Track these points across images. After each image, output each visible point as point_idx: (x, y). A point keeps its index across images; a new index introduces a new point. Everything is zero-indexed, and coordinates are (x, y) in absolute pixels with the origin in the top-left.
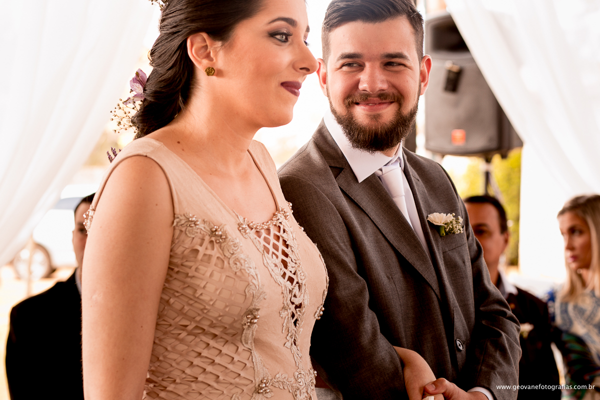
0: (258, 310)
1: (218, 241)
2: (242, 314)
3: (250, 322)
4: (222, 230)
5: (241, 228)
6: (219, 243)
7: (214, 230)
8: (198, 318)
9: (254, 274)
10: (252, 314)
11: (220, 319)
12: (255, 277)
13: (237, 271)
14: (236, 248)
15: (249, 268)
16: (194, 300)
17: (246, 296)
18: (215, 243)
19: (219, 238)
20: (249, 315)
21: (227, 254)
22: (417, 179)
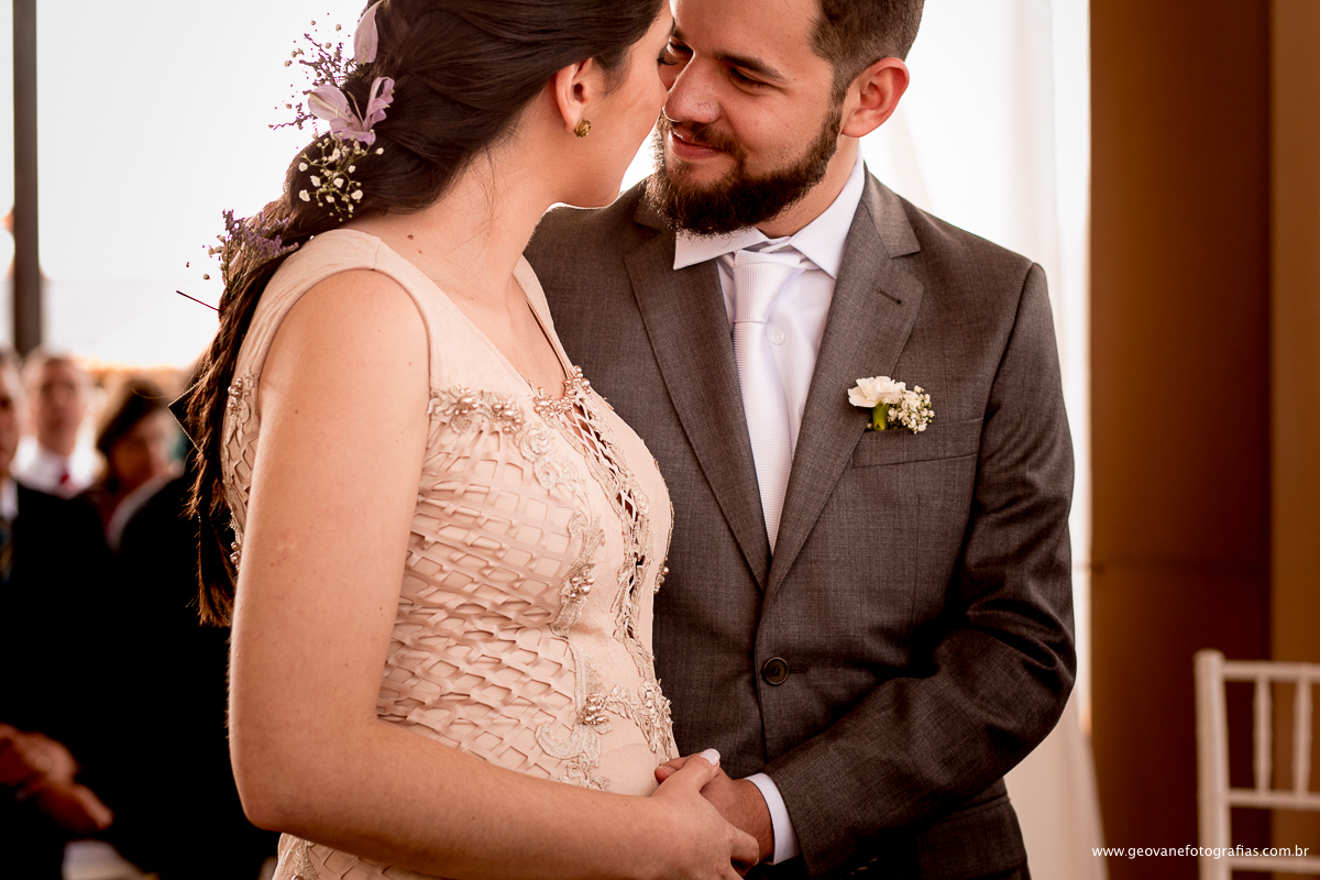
0: (591, 566)
1: (507, 429)
2: (562, 576)
3: (578, 593)
4: (513, 408)
5: (538, 409)
6: (510, 432)
7: (499, 407)
8: (470, 588)
9: (582, 495)
10: (581, 575)
11: (517, 585)
12: (584, 499)
13: (549, 487)
14: (545, 443)
15: (572, 482)
16: (462, 552)
17: (570, 537)
18: (501, 434)
19: (509, 423)
20: (575, 575)
21: (528, 454)
22: (893, 299)
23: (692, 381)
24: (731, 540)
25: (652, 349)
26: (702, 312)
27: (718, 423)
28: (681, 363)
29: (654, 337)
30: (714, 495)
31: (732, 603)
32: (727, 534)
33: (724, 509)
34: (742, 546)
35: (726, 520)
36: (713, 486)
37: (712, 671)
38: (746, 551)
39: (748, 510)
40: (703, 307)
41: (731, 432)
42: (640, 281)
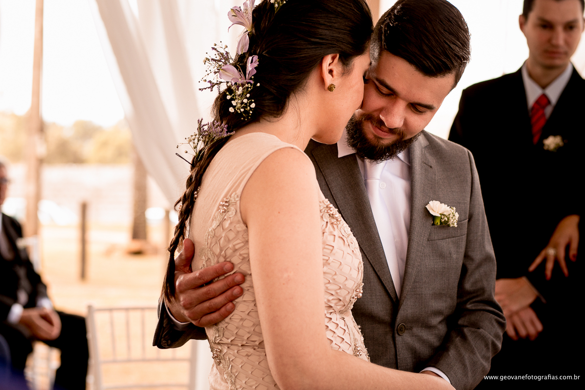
1: (335, 223)
2: (354, 288)
11: (338, 291)
13: (352, 249)
17: (359, 271)
19: (335, 220)
20: (358, 289)
21: (345, 234)
22: (429, 166)
23: (350, 206)
24: (375, 275)
25: (331, 193)
26: (351, 175)
27: (364, 223)
28: (344, 198)
29: (331, 187)
30: (366, 256)
31: (379, 302)
32: (373, 272)
33: (371, 261)
34: (380, 277)
35: (372, 266)
36: (365, 252)
37: (373, 332)
38: (382, 279)
39: (382, 261)
40: (351, 173)
41: (370, 227)
42: (321, 163)
